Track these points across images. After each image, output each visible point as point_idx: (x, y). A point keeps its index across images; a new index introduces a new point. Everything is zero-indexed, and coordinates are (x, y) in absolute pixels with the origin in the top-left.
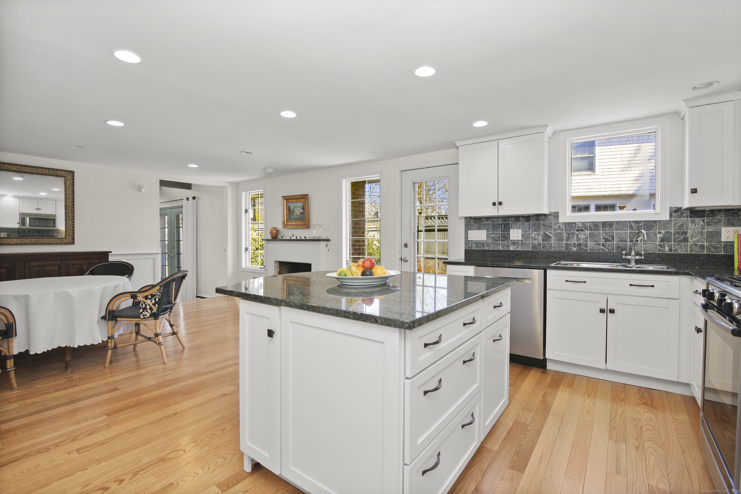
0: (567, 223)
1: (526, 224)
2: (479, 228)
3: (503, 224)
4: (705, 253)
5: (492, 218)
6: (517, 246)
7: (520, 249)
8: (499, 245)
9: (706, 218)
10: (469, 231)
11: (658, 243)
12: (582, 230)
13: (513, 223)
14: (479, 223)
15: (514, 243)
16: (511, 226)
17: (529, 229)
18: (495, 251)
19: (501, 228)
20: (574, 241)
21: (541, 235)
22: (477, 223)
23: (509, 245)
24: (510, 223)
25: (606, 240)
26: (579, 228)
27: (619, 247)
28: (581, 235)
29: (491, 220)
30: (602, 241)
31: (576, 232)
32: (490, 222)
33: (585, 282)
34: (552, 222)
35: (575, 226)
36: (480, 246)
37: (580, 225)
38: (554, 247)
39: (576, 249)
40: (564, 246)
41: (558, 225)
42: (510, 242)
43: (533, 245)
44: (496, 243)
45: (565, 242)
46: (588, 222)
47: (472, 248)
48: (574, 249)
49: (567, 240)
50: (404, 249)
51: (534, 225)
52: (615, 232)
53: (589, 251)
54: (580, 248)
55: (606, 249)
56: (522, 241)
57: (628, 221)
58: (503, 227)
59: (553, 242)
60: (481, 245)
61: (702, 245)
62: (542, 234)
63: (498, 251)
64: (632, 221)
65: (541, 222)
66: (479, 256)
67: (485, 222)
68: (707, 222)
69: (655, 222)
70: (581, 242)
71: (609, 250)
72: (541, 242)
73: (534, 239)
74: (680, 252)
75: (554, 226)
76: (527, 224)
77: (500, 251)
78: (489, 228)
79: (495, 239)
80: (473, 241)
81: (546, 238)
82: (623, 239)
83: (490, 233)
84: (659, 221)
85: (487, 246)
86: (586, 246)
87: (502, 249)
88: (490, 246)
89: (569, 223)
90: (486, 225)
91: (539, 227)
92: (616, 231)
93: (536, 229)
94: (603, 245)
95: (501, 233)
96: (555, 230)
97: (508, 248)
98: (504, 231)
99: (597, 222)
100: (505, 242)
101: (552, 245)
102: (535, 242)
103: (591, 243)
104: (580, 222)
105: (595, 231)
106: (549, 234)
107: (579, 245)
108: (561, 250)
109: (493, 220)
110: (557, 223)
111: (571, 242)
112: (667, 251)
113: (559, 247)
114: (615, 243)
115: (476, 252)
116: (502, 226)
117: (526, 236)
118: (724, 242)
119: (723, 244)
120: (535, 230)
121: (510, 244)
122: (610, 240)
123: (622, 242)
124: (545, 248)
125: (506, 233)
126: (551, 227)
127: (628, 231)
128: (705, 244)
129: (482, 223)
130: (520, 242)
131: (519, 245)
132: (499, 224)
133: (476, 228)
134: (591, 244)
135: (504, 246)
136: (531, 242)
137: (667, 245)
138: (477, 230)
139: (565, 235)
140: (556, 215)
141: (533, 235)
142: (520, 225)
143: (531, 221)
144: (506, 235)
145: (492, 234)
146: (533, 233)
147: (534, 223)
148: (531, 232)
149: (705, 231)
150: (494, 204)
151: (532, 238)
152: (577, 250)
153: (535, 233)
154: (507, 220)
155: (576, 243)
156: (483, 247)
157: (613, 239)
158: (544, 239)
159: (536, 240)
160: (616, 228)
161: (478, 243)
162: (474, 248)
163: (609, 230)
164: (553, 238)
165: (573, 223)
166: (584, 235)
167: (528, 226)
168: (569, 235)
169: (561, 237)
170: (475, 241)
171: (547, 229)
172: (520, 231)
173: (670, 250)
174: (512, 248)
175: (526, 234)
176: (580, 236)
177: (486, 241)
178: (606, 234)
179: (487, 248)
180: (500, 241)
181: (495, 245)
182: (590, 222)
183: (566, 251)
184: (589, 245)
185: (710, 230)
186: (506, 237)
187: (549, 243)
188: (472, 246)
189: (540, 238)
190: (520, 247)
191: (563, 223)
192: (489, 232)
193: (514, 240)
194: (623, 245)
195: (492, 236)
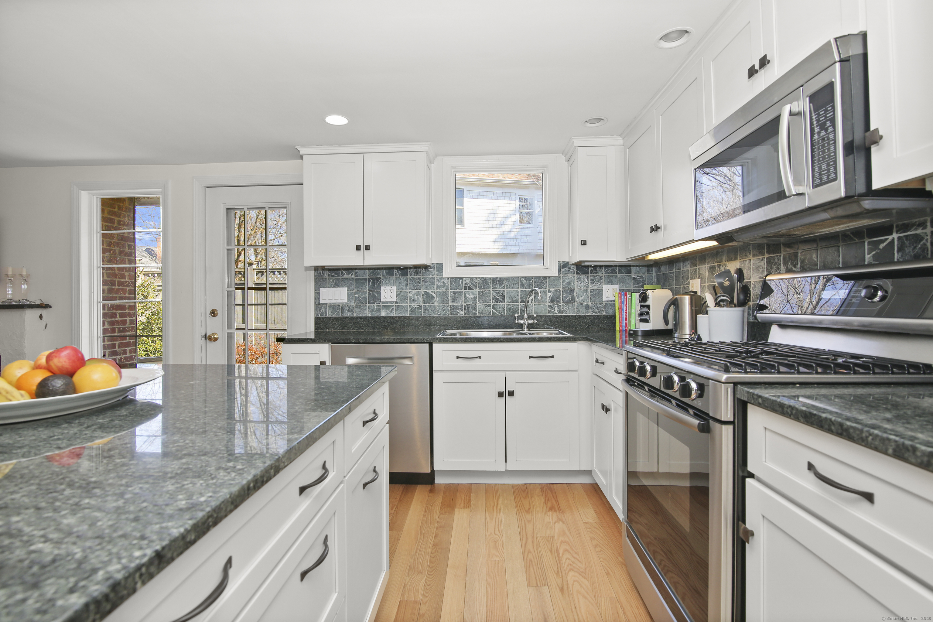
0: (452, 278)
1: (401, 279)
2: (337, 285)
3: (371, 278)
4: (590, 314)
5: (356, 269)
6: (390, 310)
7: (394, 314)
8: (366, 309)
9: (590, 275)
10: (321, 289)
11: (548, 304)
12: (470, 288)
13: (385, 278)
14: (335, 277)
15: (387, 306)
16: (382, 282)
17: (406, 286)
18: (361, 318)
19: (369, 284)
20: (461, 302)
21: (422, 295)
22: (333, 276)
23: (380, 310)
24: (381, 277)
25: (497, 300)
26: (466, 286)
27: (510, 309)
28: (469, 294)
29: (354, 273)
30: (493, 302)
31: (464, 291)
32: (353, 276)
33: (480, 357)
34: (435, 276)
35: (462, 283)
36: (338, 312)
37: (468, 281)
38: (438, 311)
39: (463, 313)
40: (450, 309)
41: (442, 281)
42: (381, 304)
43: (412, 309)
44: (362, 307)
45: (450, 304)
46: (476, 278)
47: (326, 314)
48: (462, 313)
49: (453, 302)
50: (211, 321)
51: (413, 280)
52: (505, 290)
53: (478, 315)
54: (468, 311)
55: (496, 312)
56: (396, 303)
57: (518, 277)
58: (370, 284)
59: (436, 304)
60: (340, 310)
61: (587, 305)
62: (423, 293)
63: (365, 318)
64: (523, 277)
65: (422, 277)
66: (337, 327)
67: (345, 276)
68: (592, 280)
69: (545, 278)
70: (469, 304)
71: (500, 313)
72: (422, 304)
73: (413, 300)
74: (569, 313)
75: (437, 283)
76: (403, 278)
77: (367, 318)
78: (351, 284)
79: (359, 300)
80: (327, 304)
81: (428, 298)
82: (514, 299)
83: (353, 292)
84: (549, 277)
85: (349, 311)
86: (475, 309)
87: (370, 316)
88: (352, 311)
89: (455, 279)
90: (346, 281)
91: (418, 284)
92: (507, 289)
93: (415, 286)
94: (493, 307)
95: (368, 291)
96: (438, 287)
97: (378, 313)
98: (373, 289)
99: (486, 278)
100: (374, 305)
101: (435, 307)
102: (415, 304)
103: (480, 304)
104: (468, 278)
105: (484, 289)
106: (431, 293)
107: (467, 308)
108: (446, 314)
109: (357, 272)
110: (440, 279)
111: (458, 304)
112: (557, 312)
113: (444, 310)
114: (505, 304)
115: (332, 322)
116: (369, 282)
117: (402, 296)
118: (606, 301)
119: (604, 303)
120: (414, 288)
121: (381, 308)
122: (500, 301)
123: (513, 303)
124: (426, 312)
125: (376, 292)
126: (433, 283)
127: (519, 290)
128: (590, 303)
129: (341, 278)
130: (395, 305)
131: (393, 309)
132: (365, 279)
133: (332, 285)
134: (480, 306)
135: (373, 311)
136: (408, 305)
137: (556, 306)
138: (334, 287)
139: (450, 294)
140: (440, 267)
141: (411, 295)
142: (394, 281)
143: (408, 275)
144: (376, 294)
145: (356, 293)
146: (411, 292)
147: (412, 278)
148: (408, 291)
149: (589, 289)
150: (358, 248)
151: (410, 299)
152: (465, 314)
153: (413, 292)
154: (376, 273)
155: (464, 304)
156: (343, 313)
157: (504, 299)
158: (425, 300)
159: (416, 301)
160: (507, 286)
161: (334, 307)
162: (329, 314)
163: (499, 288)
164: (436, 299)
165: (461, 279)
166: (473, 294)
167: (405, 283)
168: (455, 294)
169: (446, 297)
170: (330, 303)
171: (428, 286)
172: (394, 288)
173: (560, 311)
174: (383, 314)
175: (402, 293)
176: (467, 295)
177: (348, 304)
178: (496, 293)
179: (348, 314)
180: (367, 304)
181: (360, 310)
182: (479, 278)
183: (452, 315)
184: (478, 307)
185: (593, 288)
186: (375, 298)
187: (431, 305)
188: (326, 311)
189: (421, 299)
190: (394, 311)
191: (448, 278)
192: (351, 290)
193: (387, 302)
194: (515, 307)
195: (355, 296)
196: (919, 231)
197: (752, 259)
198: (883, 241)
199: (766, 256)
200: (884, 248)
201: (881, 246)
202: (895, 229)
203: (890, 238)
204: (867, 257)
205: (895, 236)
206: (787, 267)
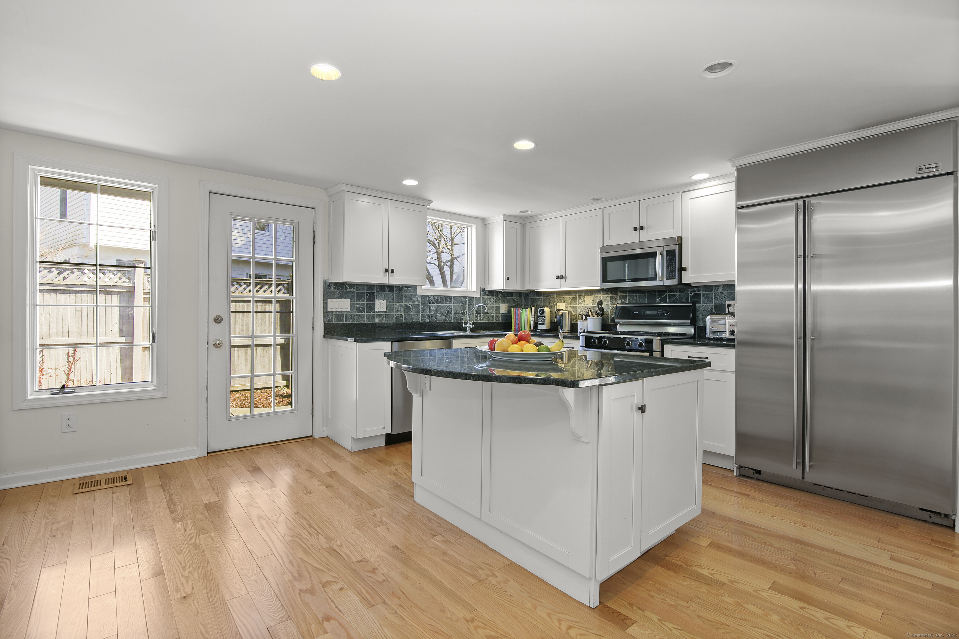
0: (423, 295)
1: (390, 294)
2: (341, 297)
3: (368, 293)
4: (494, 321)
5: (357, 285)
6: (382, 318)
7: (384, 321)
8: (364, 317)
9: (495, 297)
10: (329, 300)
11: (475, 315)
12: (433, 303)
13: (378, 293)
14: (341, 290)
15: (379, 314)
16: (376, 296)
17: (393, 300)
18: (361, 323)
19: (367, 297)
20: (427, 313)
21: (403, 307)
22: (338, 289)
23: (374, 317)
24: (375, 292)
25: (448, 312)
26: (431, 301)
27: (455, 318)
28: (432, 307)
29: (355, 288)
30: (446, 313)
31: (429, 305)
32: (354, 290)
34: (412, 293)
35: (428, 299)
36: (343, 319)
37: (432, 298)
38: (413, 319)
39: (429, 320)
40: (420, 317)
41: (416, 297)
42: (375, 313)
43: (396, 317)
44: (361, 315)
45: (421, 314)
46: (437, 296)
47: (332, 321)
48: (428, 320)
49: (423, 312)
50: (214, 327)
51: (397, 296)
52: (453, 305)
53: (437, 322)
54: (432, 319)
55: (448, 320)
56: (386, 312)
57: (460, 296)
58: (368, 297)
59: (412, 314)
60: (344, 318)
61: (493, 315)
62: (404, 305)
63: (365, 324)
64: (462, 297)
65: (403, 293)
66: (344, 331)
67: (349, 290)
68: (496, 300)
69: (473, 297)
70: (432, 314)
71: (449, 320)
72: (403, 314)
73: (397, 310)
74: (485, 321)
75: (413, 298)
76: (391, 294)
77: (367, 324)
78: (353, 296)
79: (359, 310)
80: (333, 312)
81: (407, 309)
82: (457, 311)
83: (354, 303)
84: (476, 297)
85: (351, 318)
86: (436, 317)
87: (367, 322)
88: (354, 319)
89: (424, 296)
90: (349, 294)
91: (401, 298)
92: (453, 304)
93: (399, 300)
94: (446, 317)
95: (366, 303)
96: (414, 302)
97: (373, 320)
98: (370, 301)
99: (442, 296)
100: (370, 314)
101: (411, 316)
102: (398, 314)
103: (439, 314)
104: (432, 295)
105: (441, 304)
106: (409, 306)
107: (431, 316)
108: (418, 321)
109: (358, 287)
110: (415, 295)
111: (425, 314)
112: (479, 320)
113: (417, 318)
114: (453, 314)
115: (340, 327)
116: (367, 295)
117: (390, 307)
118: (502, 313)
119: (501, 314)
120: (398, 302)
121: (375, 316)
122: (450, 312)
123: (457, 313)
124: (406, 319)
125: (371, 304)
126: (411, 299)
127: (460, 305)
128: (494, 315)
129: (345, 291)
130: (385, 314)
131: (384, 317)
132: (364, 293)
133: (338, 296)
134: (439, 315)
135: (369, 318)
136: (394, 314)
137: (478, 316)
138: (339, 298)
139: (421, 307)
140: (415, 287)
141: (396, 307)
142: (384, 296)
143: (395, 291)
144: (372, 305)
145: (357, 304)
146: (396, 304)
147: (397, 294)
148: (394, 303)
149: (494, 306)
151: (395, 309)
152: (430, 321)
153: (398, 304)
154: (372, 289)
155: (429, 314)
156: (346, 320)
157: (452, 311)
158: (405, 310)
159: (399, 311)
160: (454, 302)
161: (339, 315)
162: (335, 321)
163: (449, 304)
164: (412, 310)
165: (428, 296)
166: (435, 307)
167: (392, 297)
168: (424, 307)
169: (418, 309)
170: (336, 312)
171: (408, 300)
172: (385, 301)
173: (480, 320)
174: (377, 321)
175: (390, 305)
176: (431, 308)
177: (350, 312)
178: (448, 306)
179: (350, 321)
180: (365, 313)
181: (360, 318)
182: (438, 296)
183: (422, 322)
184: (437, 316)
185: (496, 305)
186: (371, 308)
187: (409, 315)
188: (332, 318)
189: (402, 310)
190: (385, 319)
191: (420, 295)
192: (352, 301)
193: (379, 312)
194: (458, 316)
195: (356, 307)
196: (675, 293)
197: (602, 296)
198: (663, 295)
199: (610, 295)
200: (663, 297)
201: (662, 297)
202: (667, 292)
203: (666, 294)
204: (657, 300)
205: (667, 294)
206: (622, 301)
